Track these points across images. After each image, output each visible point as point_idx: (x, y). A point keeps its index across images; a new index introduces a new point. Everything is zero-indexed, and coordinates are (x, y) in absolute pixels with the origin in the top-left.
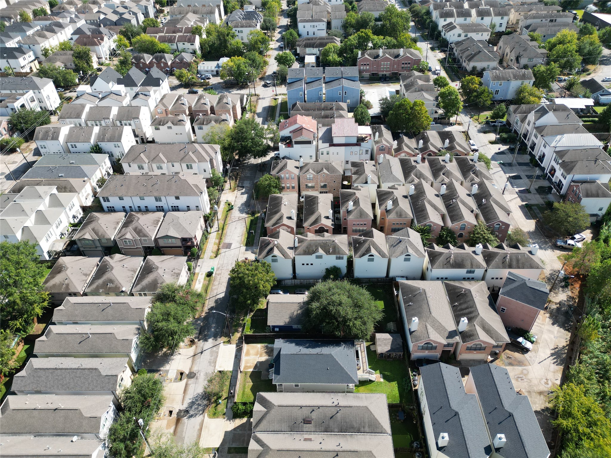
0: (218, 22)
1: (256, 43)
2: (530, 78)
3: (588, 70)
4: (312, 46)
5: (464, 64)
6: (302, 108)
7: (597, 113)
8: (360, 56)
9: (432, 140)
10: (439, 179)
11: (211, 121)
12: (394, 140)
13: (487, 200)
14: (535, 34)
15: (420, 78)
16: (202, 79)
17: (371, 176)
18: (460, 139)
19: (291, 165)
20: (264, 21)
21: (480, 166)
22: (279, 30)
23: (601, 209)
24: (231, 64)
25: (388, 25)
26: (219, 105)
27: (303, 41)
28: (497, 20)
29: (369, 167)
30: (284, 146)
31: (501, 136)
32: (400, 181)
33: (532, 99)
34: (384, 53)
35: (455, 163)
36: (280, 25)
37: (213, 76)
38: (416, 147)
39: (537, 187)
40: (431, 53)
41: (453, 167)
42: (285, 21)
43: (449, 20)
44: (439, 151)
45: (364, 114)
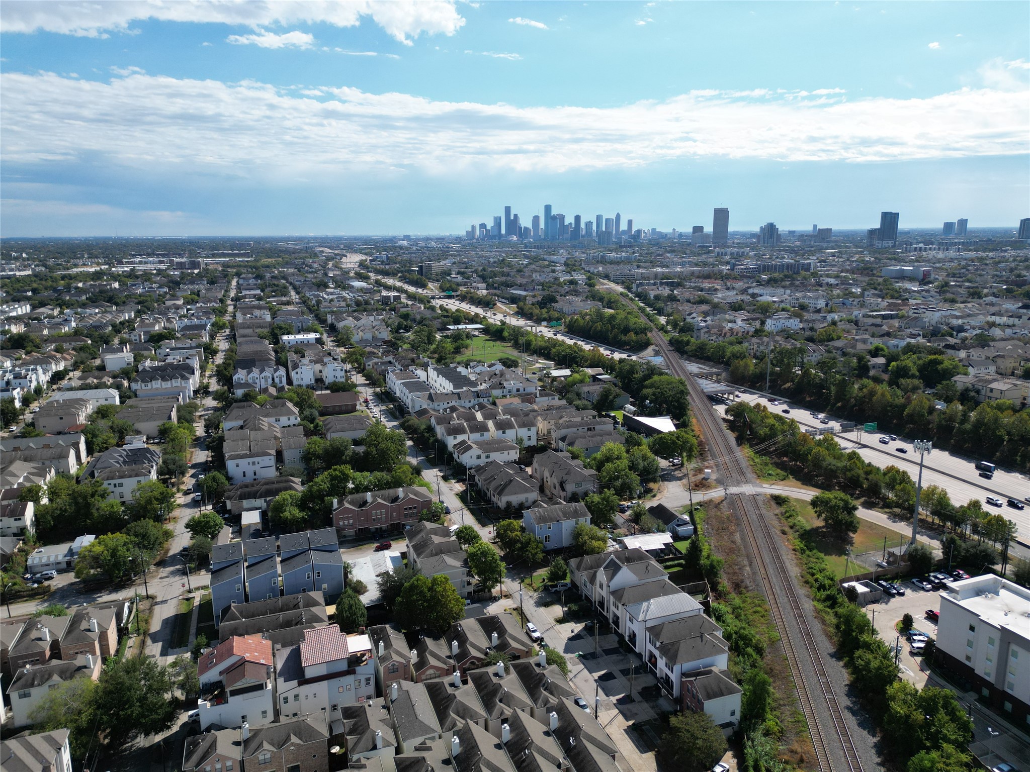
0: (73, 469)
1: (149, 502)
2: (585, 515)
3: (650, 490)
4: (254, 496)
5: (494, 499)
6: (241, 613)
7: (681, 553)
8: (335, 505)
9: (471, 637)
10: (496, 712)
11: (50, 676)
12: (411, 649)
13: (577, 739)
14: (576, 448)
15: (435, 532)
16: (34, 582)
17: (382, 732)
18: (512, 626)
19: (225, 741)
20: (164, 462)
21: (551, 673)
22: (192, 472)
23: (733, 714)
24: (98, 549)
25: (375, 452)
26: (70, 637)
27: (237, 490)
28: (523, 433)
29: (375, 711)
30: (208, 704)
31: (569, 609)
32: (434, 731)
33: (595, 544)
34: (373, 497)
35: (513, 675)
36: (194, 462)
37: (60, 572)
38: (449, 654)
39: (640, 688)
40: (444, 486)
41: (511, 683)
42: (202, 456)
43: (460, 438)
44: (486, 654)
45: (354, 608)
